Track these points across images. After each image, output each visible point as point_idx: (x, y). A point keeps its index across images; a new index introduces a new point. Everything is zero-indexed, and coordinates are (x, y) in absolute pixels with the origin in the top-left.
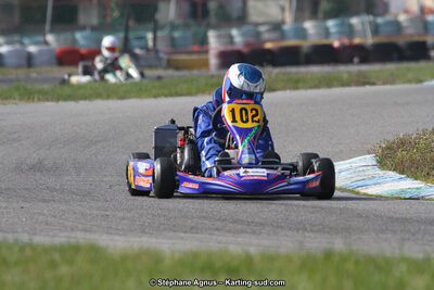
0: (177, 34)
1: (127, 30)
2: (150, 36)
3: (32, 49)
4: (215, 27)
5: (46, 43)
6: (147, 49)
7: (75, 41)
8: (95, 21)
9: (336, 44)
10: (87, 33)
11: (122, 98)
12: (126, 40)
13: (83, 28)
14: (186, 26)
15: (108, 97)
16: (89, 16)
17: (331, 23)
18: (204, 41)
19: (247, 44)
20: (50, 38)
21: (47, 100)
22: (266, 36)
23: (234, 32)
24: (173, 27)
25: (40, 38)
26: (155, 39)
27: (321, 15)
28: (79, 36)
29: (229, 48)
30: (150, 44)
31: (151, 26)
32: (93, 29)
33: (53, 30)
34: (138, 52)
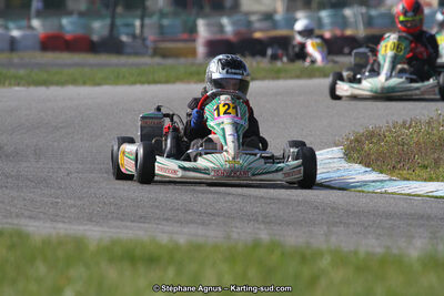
0: (166, 22)
1: (113, 17)
2: (138, 23)
3: (16, 33)
4: (205, 16)
5: (31, 28)
6: (134, 36)
7: (61, 27)
8: (83, 7)
9: (328, 35)
10: (74, 18)
11: (99, 84)
12: (113, 26)
13: (69, 13)
14: (175, 14)
15: (84, 83)
17: (324, 14)
18: (193, 30)
19: (237, 33)
20: (36, 23)
22: (257, 25)
23: (225, 21)
24: (163, 15)
25: (24, 23)
26: (142, 26)
27: (314, 5)
28: (65, 21)
29: (218, 37)
30: (138, 31)
31: (139, 12)
32: (81, 14)
33: (39, 15)
34: (124, 38)
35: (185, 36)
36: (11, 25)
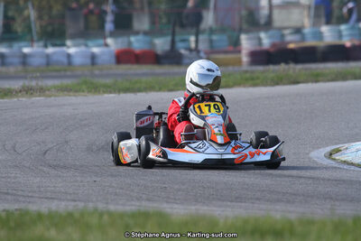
0: (215, 37)
1: (173, 34)
2: (192, 39)
3: (96, 50)
4: (247, 32)
5: (106, 45)
6: (190, 50)
7: (130, 43)
8: (146, 27)
9: (348, 44)
10: (140, 37)
11: (172, 90)
12: (173, 42)
13: (137, 33)
14: (222, 31)
15: (160, 90)
16: (141, 23)
17: (343, 28)
18: (237, 43)
19: (273, 45)
20: (109, 41)
21: (111, 92)
22: (289, 38)
23: (263, 35)
24: (212, 31)
25: (101, 41)
26: (197, 41)
27: (334, 20)
28: (133, 39)
29: (258, 48)
30: (193, 45)
31: (194, 30)
32: (146, 33)
33: (112, 35)
34: (183, 51)
35: (231, 48)
36: (90, 43)
